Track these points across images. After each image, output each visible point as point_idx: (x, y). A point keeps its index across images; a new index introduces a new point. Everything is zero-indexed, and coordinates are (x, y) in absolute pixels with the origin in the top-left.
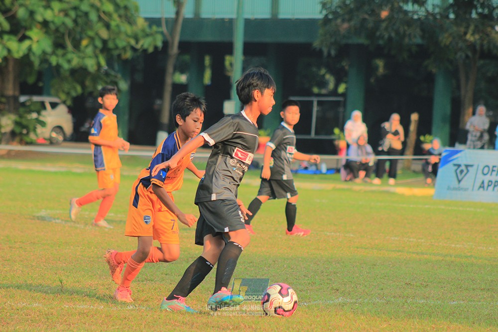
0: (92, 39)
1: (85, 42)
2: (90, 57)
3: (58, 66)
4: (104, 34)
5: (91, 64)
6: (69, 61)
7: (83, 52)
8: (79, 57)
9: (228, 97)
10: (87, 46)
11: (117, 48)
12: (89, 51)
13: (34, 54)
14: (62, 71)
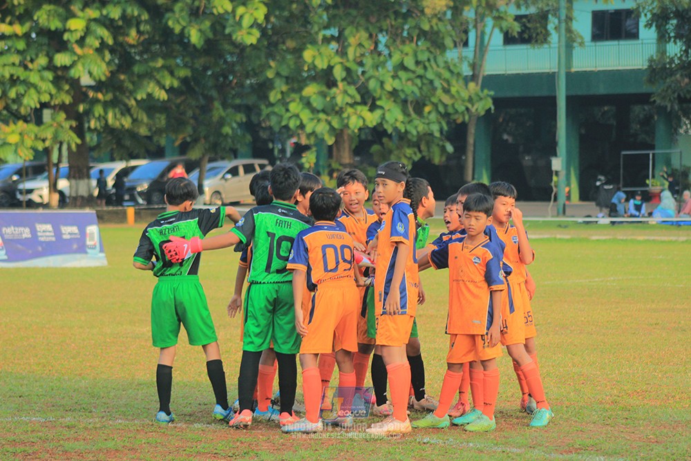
0: (435, 105)
1: (427, 109)
2: (434, 122)
3: (406, 132)
4: (446, 99)
5: (435, 128)
6: (416, 127)
7: (428, 118)
8: (424, 123)
9: (555, 155)
10: (429, 113)
11: (457, 112)
12: (433, 116)
13: (387, 122)
14: (409, 137)
